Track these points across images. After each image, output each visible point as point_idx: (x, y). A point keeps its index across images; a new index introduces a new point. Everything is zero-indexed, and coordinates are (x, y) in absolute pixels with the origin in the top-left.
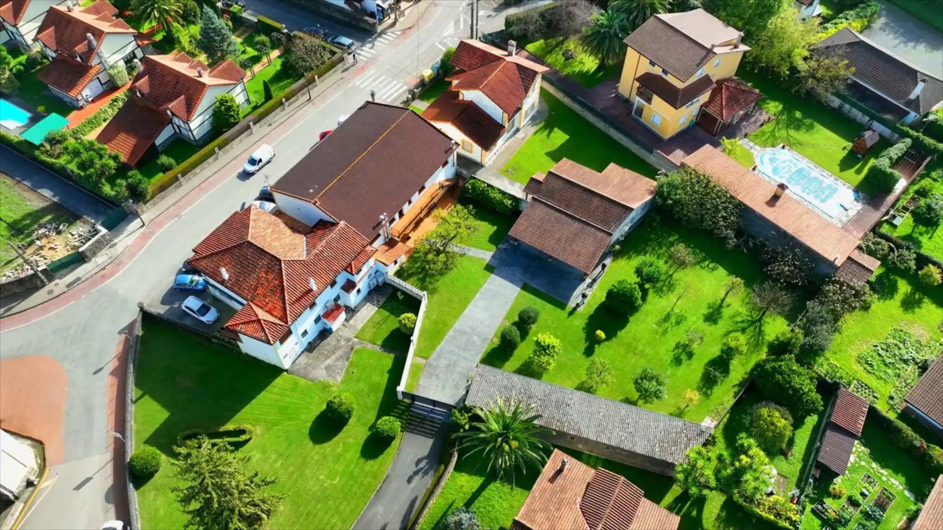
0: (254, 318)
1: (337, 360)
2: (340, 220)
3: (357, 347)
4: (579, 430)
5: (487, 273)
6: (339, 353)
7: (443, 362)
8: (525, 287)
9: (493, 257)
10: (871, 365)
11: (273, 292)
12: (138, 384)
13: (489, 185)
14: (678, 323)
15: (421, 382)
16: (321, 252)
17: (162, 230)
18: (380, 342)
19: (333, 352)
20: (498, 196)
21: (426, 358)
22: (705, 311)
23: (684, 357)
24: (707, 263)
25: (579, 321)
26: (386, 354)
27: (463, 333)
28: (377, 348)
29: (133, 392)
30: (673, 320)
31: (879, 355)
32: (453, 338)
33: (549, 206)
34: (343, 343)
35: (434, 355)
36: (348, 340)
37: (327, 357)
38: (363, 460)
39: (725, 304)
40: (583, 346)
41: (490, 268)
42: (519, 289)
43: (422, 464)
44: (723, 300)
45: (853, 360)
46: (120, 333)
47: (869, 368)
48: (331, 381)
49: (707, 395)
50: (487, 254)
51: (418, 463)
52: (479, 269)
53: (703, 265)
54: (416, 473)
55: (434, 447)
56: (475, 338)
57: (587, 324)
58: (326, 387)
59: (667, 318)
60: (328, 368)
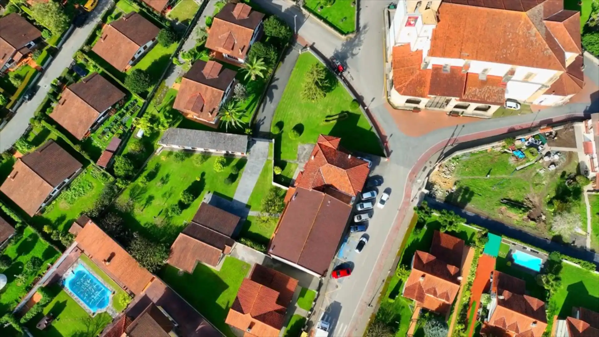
0: (330, 141)
1: (302, 153)
2: (312, 191)
3: (296, 160)
4: (206, 133)
5: (249, 204)
6: (302, 156)
7: (261, 159)
8: (231, 199)
9: (248, 213)
10: (89, 186)
11: (327, 153)
12: (374, 133)
13: (253, 248)
14: (165, 194)
15: (268, 150)
16: (315, 173)
17: (402, 202)
18: (288, 164)
19: (305, 156)
20: (249, 243)
21: (268, 160)
22: (153, 202)
23: (165, 178)
24: (149, 227)
25: (207, 187)
26: (284, 160)
27: (255, 173)
28: (288, 161)
29: (374, 130)
30: (167, 195)
31: (84, 191)
32: (259, 170)
33: (222, 233)
34: (302, 161)
35: (265, 162)
36: (301, 162)
37: (306, 153)
38: (282, 120)
39: (144, 206)
40: (205, 177)
41: (248, 207)
42: (235, 198)
43: (261, 123)
44: (144, 208)
45: (95, 188)
46: (392, 151)
47: (90, 185)
48: (302, 145)
49: (158, 164)
50: (251, 213)
51: (263, 123)
52: (254, 205)
53: (151, 225)
54: (263, 120)
55: (259, 128)
56: (249, 171)
57: (204, 186)
58: (303, 142)
59: (170, 196)
60: (305, 149)
